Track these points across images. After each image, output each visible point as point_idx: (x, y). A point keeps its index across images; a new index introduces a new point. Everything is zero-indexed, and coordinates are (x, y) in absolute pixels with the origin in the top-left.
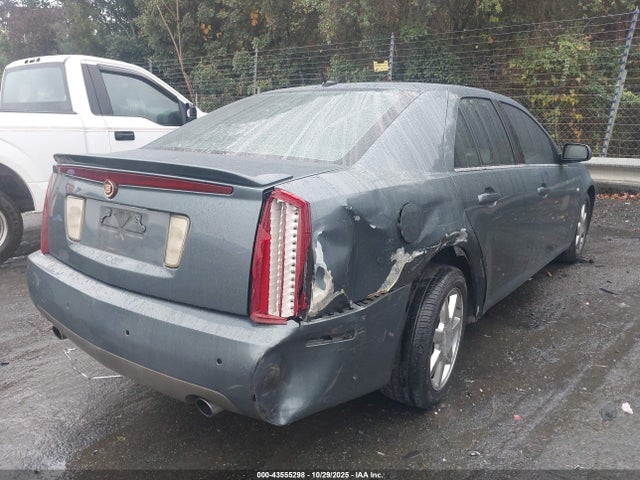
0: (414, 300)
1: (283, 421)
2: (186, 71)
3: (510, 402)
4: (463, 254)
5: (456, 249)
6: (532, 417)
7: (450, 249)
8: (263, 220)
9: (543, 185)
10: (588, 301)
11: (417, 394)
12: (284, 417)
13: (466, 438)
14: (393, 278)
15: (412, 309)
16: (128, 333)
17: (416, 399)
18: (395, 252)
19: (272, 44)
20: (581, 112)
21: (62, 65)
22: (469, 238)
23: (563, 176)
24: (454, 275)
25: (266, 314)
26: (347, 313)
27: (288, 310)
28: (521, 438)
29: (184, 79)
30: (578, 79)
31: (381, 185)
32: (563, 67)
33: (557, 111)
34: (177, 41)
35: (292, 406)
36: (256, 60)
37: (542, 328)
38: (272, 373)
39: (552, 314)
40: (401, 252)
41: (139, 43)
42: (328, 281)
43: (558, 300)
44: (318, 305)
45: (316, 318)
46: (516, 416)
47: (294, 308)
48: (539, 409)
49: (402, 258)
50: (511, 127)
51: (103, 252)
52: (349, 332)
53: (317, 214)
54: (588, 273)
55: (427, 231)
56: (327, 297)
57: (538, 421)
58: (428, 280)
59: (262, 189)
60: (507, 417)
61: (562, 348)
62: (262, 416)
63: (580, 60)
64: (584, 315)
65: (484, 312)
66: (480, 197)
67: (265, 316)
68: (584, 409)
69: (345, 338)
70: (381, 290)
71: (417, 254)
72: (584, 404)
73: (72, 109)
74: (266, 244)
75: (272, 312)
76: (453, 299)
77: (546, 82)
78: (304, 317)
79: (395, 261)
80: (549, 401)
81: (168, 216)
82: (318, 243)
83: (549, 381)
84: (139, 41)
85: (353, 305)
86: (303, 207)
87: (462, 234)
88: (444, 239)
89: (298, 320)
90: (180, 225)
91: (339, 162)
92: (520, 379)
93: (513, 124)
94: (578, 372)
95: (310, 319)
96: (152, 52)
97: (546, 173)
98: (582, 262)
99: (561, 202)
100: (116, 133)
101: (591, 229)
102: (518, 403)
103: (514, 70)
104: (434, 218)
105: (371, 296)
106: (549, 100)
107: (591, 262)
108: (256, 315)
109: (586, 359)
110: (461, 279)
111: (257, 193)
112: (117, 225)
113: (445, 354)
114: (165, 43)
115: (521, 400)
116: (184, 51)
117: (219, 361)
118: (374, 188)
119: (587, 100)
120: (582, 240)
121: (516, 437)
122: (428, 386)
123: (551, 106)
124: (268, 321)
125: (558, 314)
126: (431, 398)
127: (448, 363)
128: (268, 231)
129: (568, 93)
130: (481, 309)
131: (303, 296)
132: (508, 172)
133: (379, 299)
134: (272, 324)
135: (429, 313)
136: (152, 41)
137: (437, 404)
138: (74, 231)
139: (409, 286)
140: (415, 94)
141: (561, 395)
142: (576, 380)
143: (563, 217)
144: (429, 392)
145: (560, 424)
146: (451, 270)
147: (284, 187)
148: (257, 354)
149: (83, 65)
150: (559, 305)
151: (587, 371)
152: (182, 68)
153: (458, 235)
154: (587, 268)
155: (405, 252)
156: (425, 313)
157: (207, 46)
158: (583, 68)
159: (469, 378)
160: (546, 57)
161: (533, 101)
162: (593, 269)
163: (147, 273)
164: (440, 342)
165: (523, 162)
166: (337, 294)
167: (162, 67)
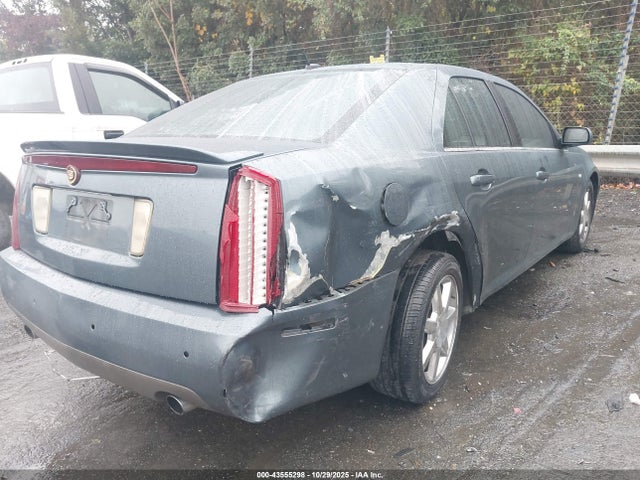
0: (403, 287)
1: (258, 418)
2: (182, 72)
3: (509, 394)
4: (456, 239)
5: (447, 233)
6: (533, 410)
7: (441, 234)
8: (230, 200)
9: (542, 169)
10: (594, 290)
11: (409, 388)
12: (259, 413)
13: (463, 433)
14: (378, 263)
15: (401, 297)
16: (93, 327)
17: (409, 393)
18: (379, 235)
19: (268, 43)
20: (582, 100)
21: (48, 65)
22: (462, 221)
23: (564, 162)
24: (447, 261)
25: (237, 302)
26: (326, 300)
27: (260, 298)
28: (522, 433)
29: (180, 81)
30: (579, 68)
31: (362, 163)
32: (563, 55)
33: (558, 101)
34: (172, 43)
35: (268, 400)
36: (251, 59)
37: (545, 318)
38: (244, 365)
39: (556, 304)
40: (385, 235)
41: (134, 47)
42: (304, 265)
43: (562, 289)
44: (293, 291)
45: (291, 305)
46: (516, 410)
47: (267, 295)
48: (541, 401)
49: (387, 242)
50: (506, 109)
51: (69, 243)
52: (329, 321)
53: (289, 193)
54: (593, 262)
55: (413, 213)
56: (303, 283)
57: (540, 413)
58: (418, 267)
59: (228, 167)
60: (506, 410)
61: (565, 338)
62: (235, 413)
63: (580, 48)
64: (589, 304)
65: (481, 302)
66: (473, 179)
67: (234, 304)
68: (589, 400)
69: (325, 328)
70: (365, 276)
71: (403, 237)
72: (589, 395)
73: (59, 109)
74: (234, 225)
75: (243, 299)
76: (447, 287)
77: (546, 71)
78: (278, 305)
79: (379, 245)
80: (551, 393)
81: (132, 200)
82: (292, 224)
83: (551, 372)
84: (136, 44)
85: (333, 291)
86: (274, 185)
87: (454, 217)
88: (434, 223)
89: (271, 308)
90: (144, 209)
91: (318, 141)
92: (520, 371)
93: (510, 107)
94: (583, 362)
95: (285, 306)
96: (148, 55)
97: (545, 157)
98: (587, 251)
99: (563, 191)
100: (105, 132)
101: (595, 219)
102: (518, 396)
103: (513, 60)
104: (422, 199)
105: (354, 282)
106: (550, 89)
107: (596, 251)
108: (225, 304)
109: (591, 349)
110: (455, 266)
111: (223, 171)
112: (83, 214)
113: (440, 345)
114: (161, 45)
115: (521, 393)
116: (180, 53)
117: (186, 354)
118: (354, 166)
119: (588, 87)
120: (586, 228)
121: (516, 432)
122: (421, 380)
123: (553, 96)
124: (240, 310)
125: (562, 304)
126: (425, 392)
127: (443, 355)
128: (236, 211)
129: (568, 81)
130: (478, 299)
131: (276, 281)
132: (503, 154)
133: (362, 286)
134: (242, 313)
135: (420, 301)
136: (148, 44)
137: (433, 398)
138: (41, 223)
139: (397, 272)
140: (401, 72)
141: (566, 386)
142: (580, 371)
143: (565, 206)
144: (422, 387)
145: (563, 417)
146: (443, 256)
147: (254, 165)
148: (225, 345)
149: (70, 64)
150: (563, 295)
151: (592, 361)
152: (178, 70)
153: (449, 219)
154: (591, 258)
155: (391, 235)
156: (416, 301)
157: (202, 47)
158: (583, 56)
159: (467, 371)
160: (545, 45)
161: (533, 91)
162: (598, 258)
163: (112, 264)
164: (434, 332)
165: (520, 145)
166: (314, 279)
167: (158, 70)
